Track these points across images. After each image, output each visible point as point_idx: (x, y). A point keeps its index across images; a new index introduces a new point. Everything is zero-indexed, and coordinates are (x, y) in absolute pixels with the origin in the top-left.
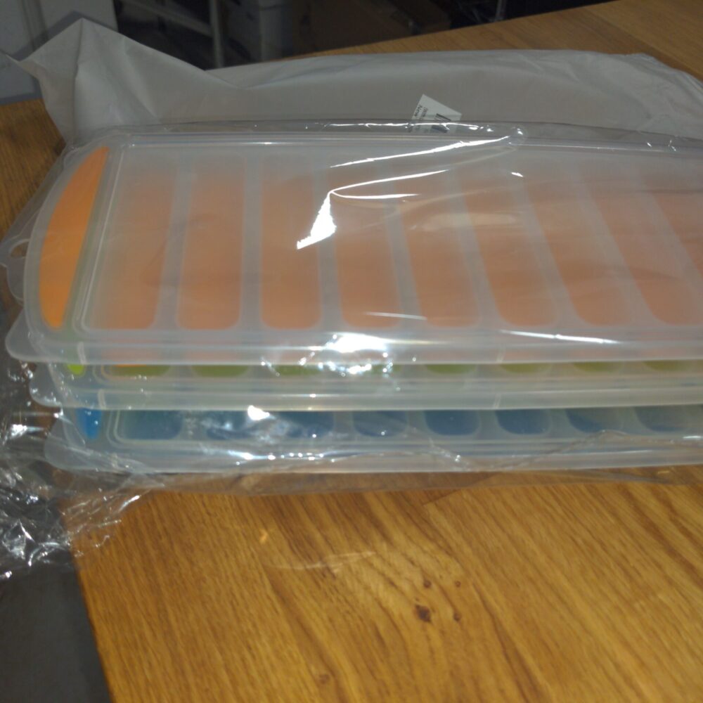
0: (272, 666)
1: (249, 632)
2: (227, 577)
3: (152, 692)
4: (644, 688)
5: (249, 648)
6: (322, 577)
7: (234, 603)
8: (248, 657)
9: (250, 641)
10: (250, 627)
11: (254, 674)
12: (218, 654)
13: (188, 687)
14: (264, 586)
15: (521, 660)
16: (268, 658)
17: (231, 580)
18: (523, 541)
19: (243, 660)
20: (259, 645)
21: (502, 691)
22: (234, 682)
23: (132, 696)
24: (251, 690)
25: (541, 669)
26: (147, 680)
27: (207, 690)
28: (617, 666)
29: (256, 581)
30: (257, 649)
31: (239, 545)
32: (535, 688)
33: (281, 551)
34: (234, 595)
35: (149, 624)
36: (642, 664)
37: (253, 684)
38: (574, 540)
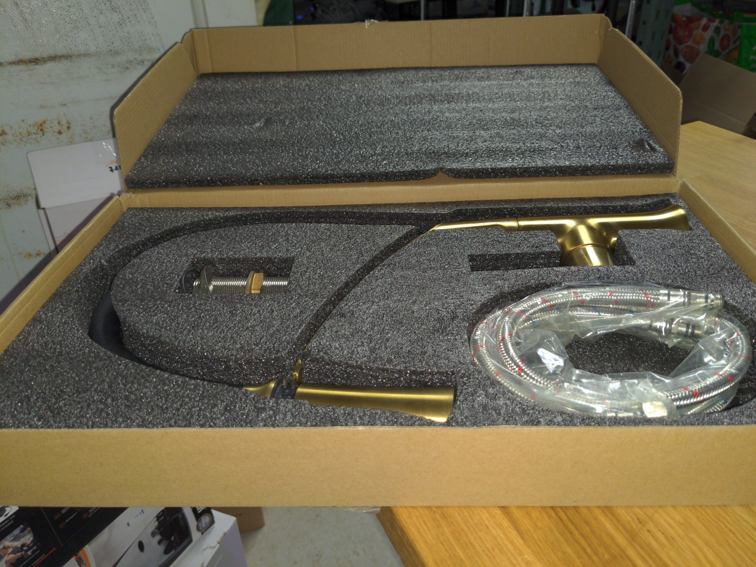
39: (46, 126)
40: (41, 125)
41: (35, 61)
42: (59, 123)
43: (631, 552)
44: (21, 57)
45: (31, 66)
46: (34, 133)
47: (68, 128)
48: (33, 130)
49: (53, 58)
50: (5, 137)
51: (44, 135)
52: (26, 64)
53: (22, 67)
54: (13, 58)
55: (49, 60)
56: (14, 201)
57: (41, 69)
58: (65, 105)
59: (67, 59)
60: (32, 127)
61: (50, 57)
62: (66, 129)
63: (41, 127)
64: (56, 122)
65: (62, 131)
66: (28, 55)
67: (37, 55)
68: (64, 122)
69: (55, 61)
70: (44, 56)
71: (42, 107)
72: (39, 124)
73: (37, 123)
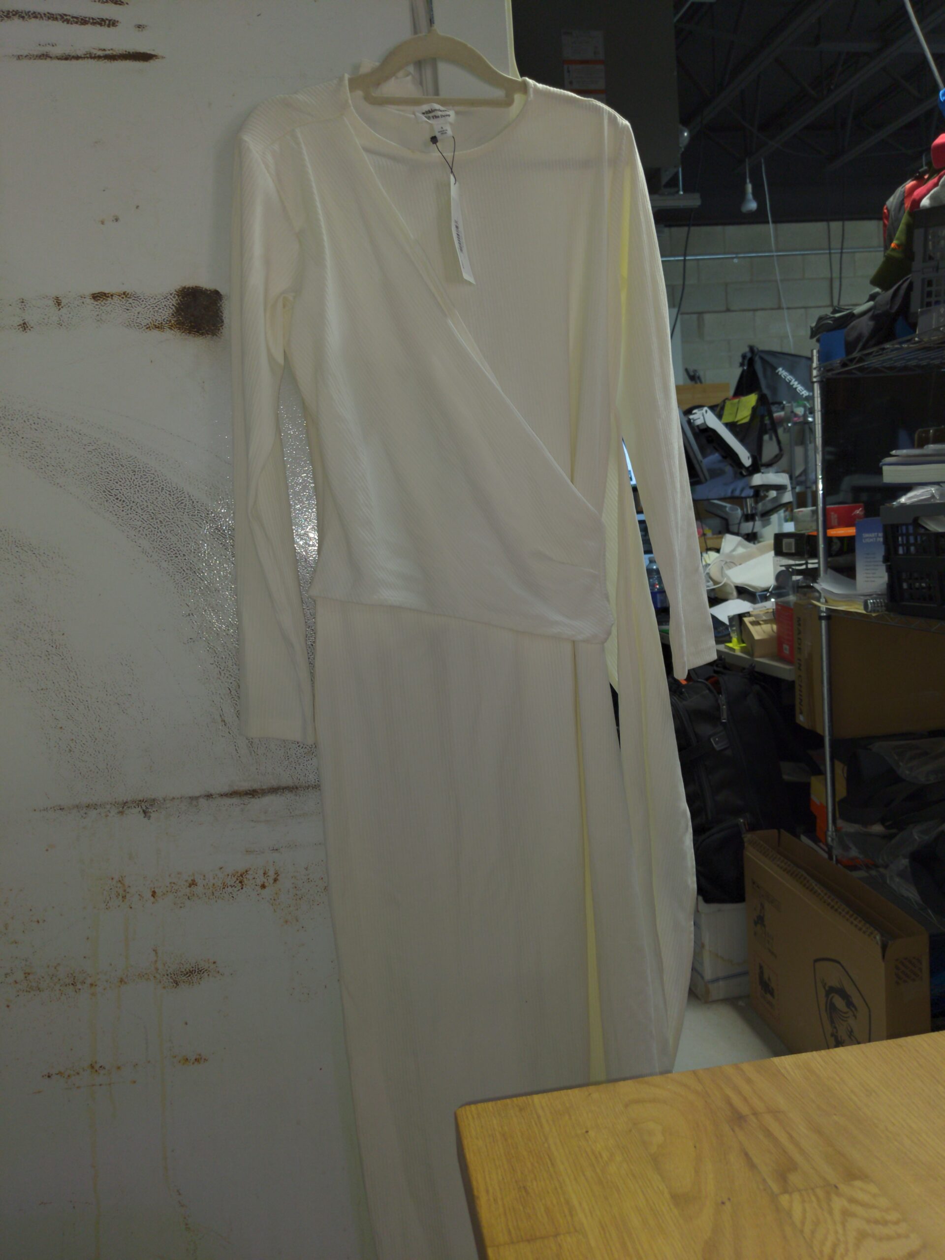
39: (248, 876)
40: (241, 875)
41: (253, 793)
42: (264, 874)
44: (236, 788)
45: (246, 799)
46: (231, 886)
47: (275, 880)
48: (230, 881)
49: (274, 790)
50: (194, 888)
51: (242, 888)
52: (240, 796)
53: (235, 800)
54: (226, 789)
55: (269, 792)
56: (183, 978)
57: (257, 804)
58: (277, 850)
59: (292, 791)
60: (230, 876)
61: (271, 789)
62: (271, 881)
63: (241, 879)
64: (262, 872)
65: (266, 884)
66: (245, 786)
67: (256, 786)
68: (271, 873)
69: (277, 793)
70: (264, 787)
71: (248, 852)
72: (239, 875)
73: (238, 872)
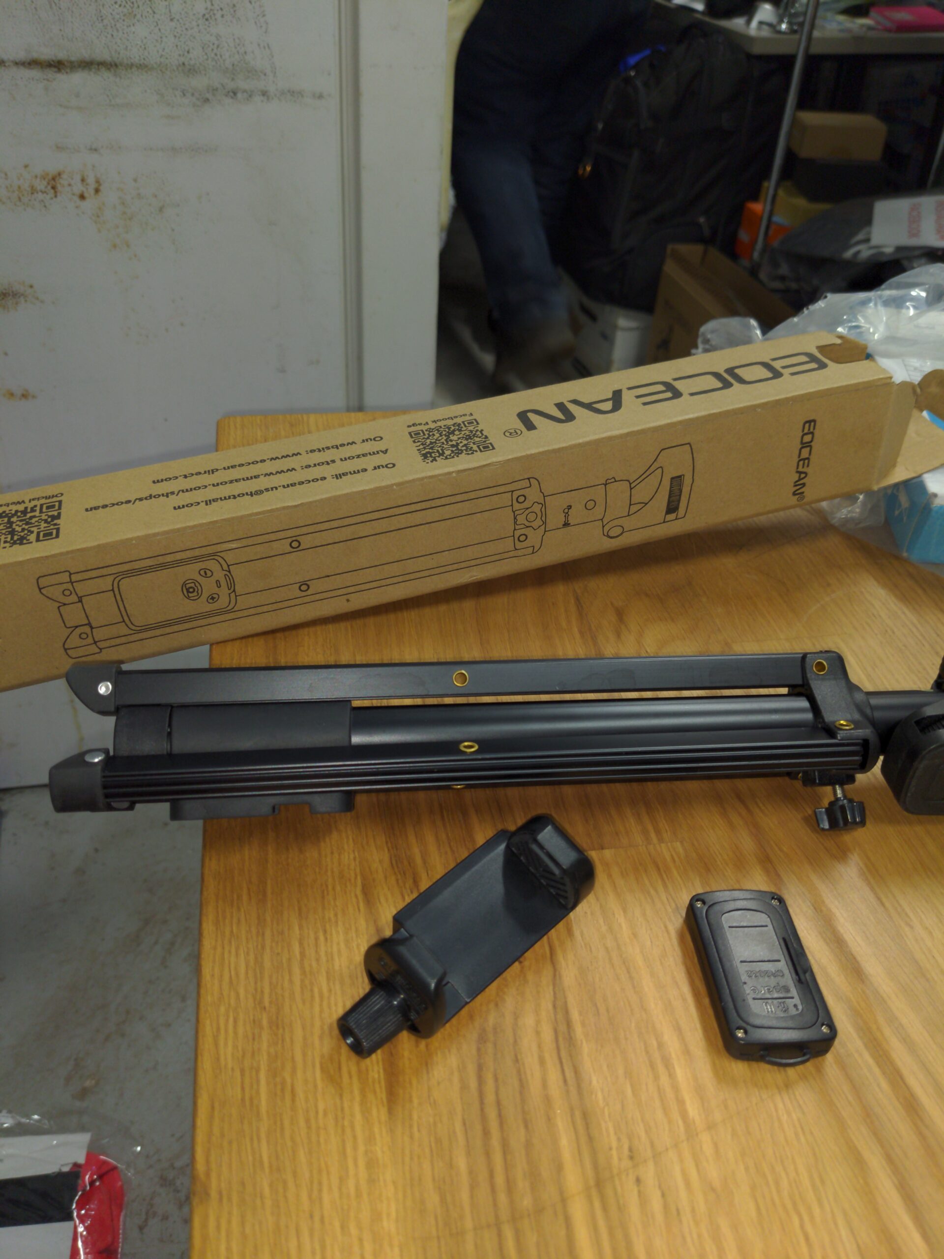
0: (339, 951)
1: (330, 920)
2: (326, 871)
3: (233, 943)
4: (680, 1073)
5: (325, 932)
6: (409, 891)
7: (325, 892)
8: (322, 938)
9: (328, 926)
10: (332, 915)
11: (322, 954)
12: (297, 928)
13: (263, 947)
14: (356, 886)
15: (567, 1012)
16: (338, 944)
17: (329, 873)
18: (614, 914)
19: (317, 939)
20: (334, 932)
21: (538, 1033)
22: (303, 954)
23: (216, 941)
24: (314, 964)
25: (583, 1025)
26: (232, 932)
27: (278, 954)
28: (660, 1045)
29: (350, 880)
30: (331, 935)
31: (346, 847)
32: (571, 1040)
33: (381, 861)
34: (327, 886)
35: (249, 889)
36: (687, 1052)
37: (318, 960)
38: (666, 927)
39: (61, 181)
40: (54, 179)
41: (58, 65)
42: (83, 180)
43: (578, 1210)
45: (50, 73)
46: (41, 191)
47: (97, 191)
48: (41, 185)
49: (87, 65)
51: (56, 196)
52: (42, 68)
53: (35, 73)
54: (22, 55)
55: (80, 66)
58: (96, 150)
59: (109, 69)
60: (38, 180)
61: (81, 62)
62: (92, 192)
63: (53, 182)
64: (78, 178)
65: (86, 195)
67: (61, 56)
68: (91, 180)
69: (90, 69)
70: (73, 59)
71: (59, 148)
72: (50, 177)
73: (48, 174)
